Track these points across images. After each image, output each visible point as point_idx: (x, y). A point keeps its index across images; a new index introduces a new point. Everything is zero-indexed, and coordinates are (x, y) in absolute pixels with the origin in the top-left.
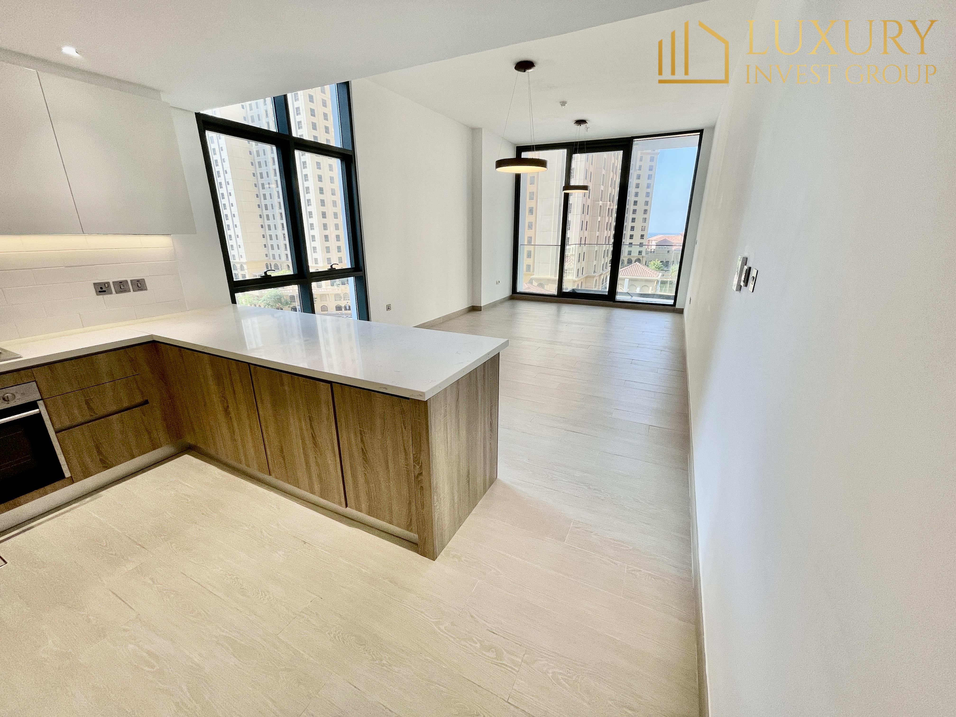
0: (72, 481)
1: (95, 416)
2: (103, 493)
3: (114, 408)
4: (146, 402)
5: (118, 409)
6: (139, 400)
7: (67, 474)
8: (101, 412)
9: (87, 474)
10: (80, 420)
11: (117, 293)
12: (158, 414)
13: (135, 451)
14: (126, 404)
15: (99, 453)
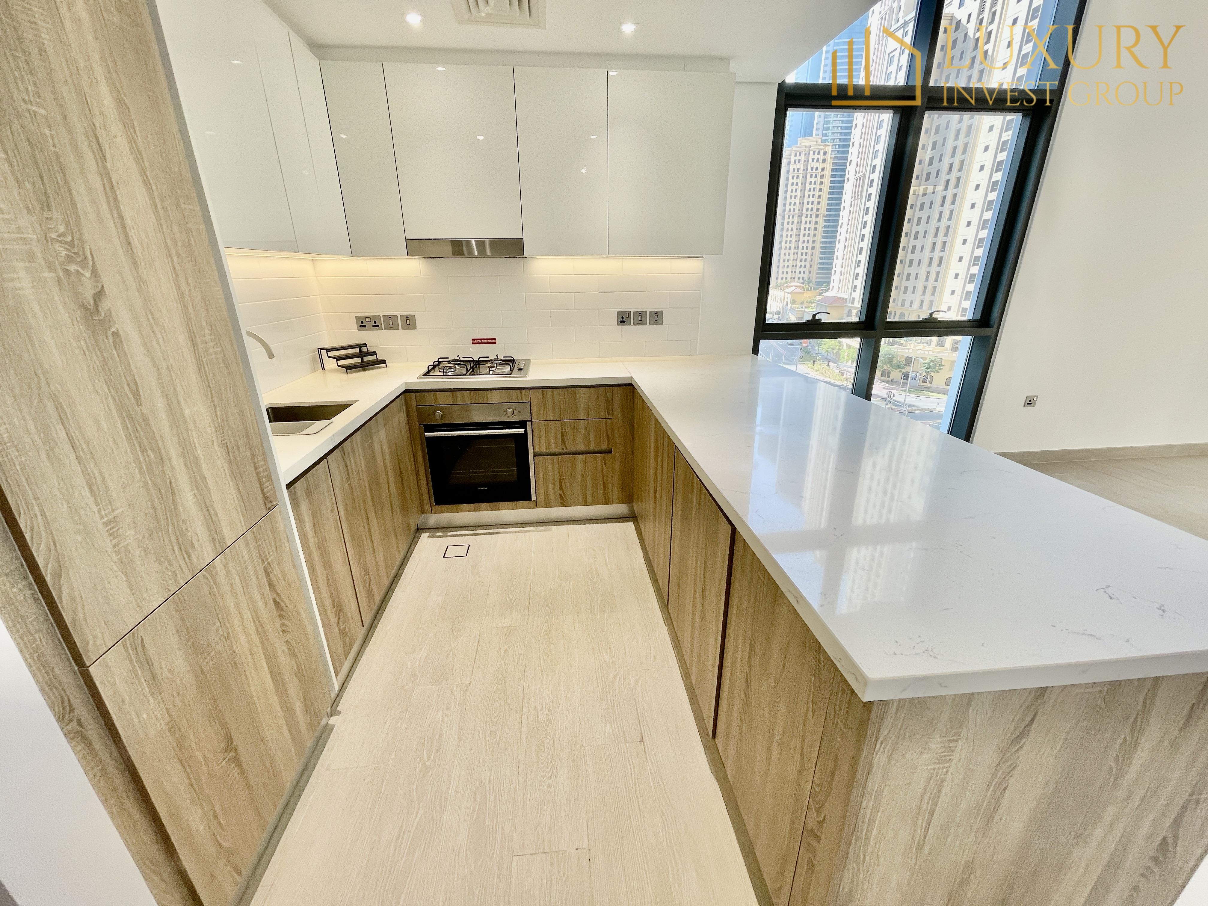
0: (536, 505)
1: (565, 451)
2: (554, 528)
3: (582, 447)
4: (610, 452)
5: (585, 449)
6: (604, 447)
7: (533, 498)
8: (571, 448)
9: (548, 505)
10: (554, 450)
11: (634, 325)
12: (617, 466)
13: (589, 500)
14: (592, 447)
15: (561, 488)
